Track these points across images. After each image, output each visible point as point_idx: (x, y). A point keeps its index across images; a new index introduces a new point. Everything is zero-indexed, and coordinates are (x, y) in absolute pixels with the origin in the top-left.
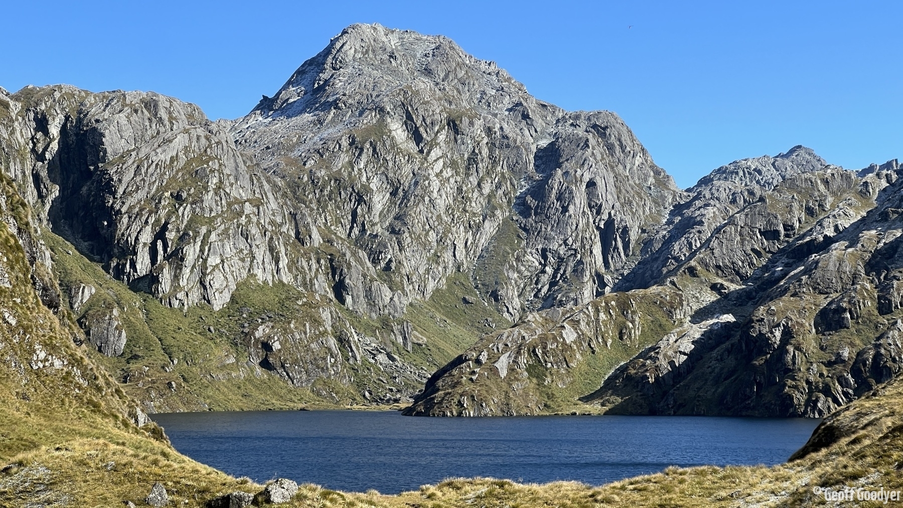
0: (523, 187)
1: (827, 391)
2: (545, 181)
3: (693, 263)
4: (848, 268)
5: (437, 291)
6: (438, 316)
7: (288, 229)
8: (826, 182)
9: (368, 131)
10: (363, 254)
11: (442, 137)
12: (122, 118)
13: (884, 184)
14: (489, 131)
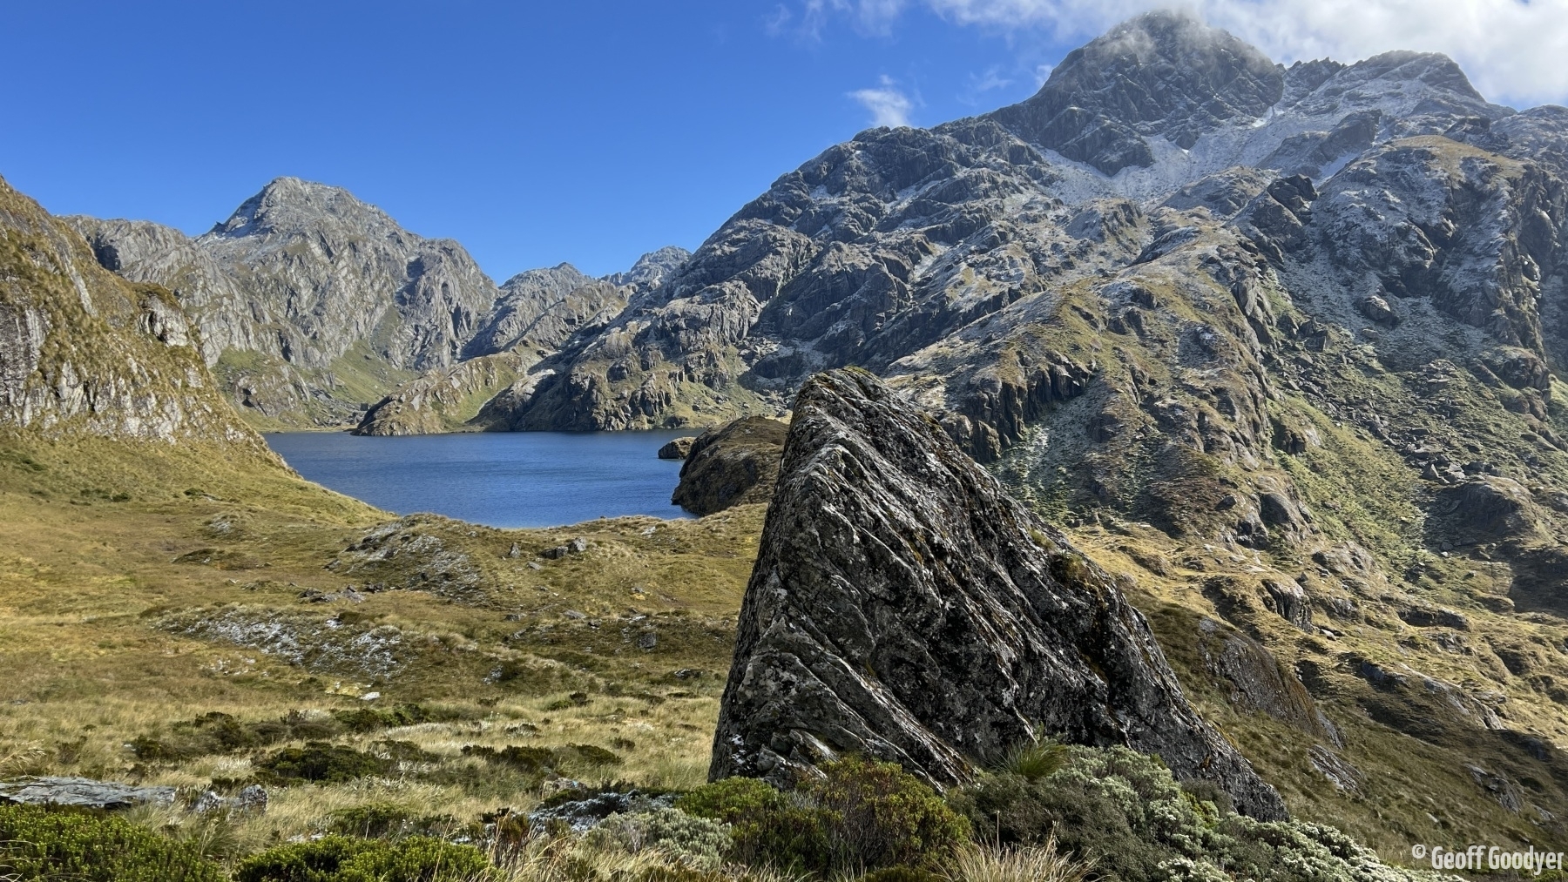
0: (401, 286)
1: (616, 415)
2: (415, 283)
3: (525, 338)
4: (623, 343)
5: (347, 351)
6: (350, 368)
7: (248, 313)
8: (599, 291)
9: (296, 248)
10: (299, 329)
11: (346, 253)
12: (130, 239)
13: (632, 292)
14: (376, 250)
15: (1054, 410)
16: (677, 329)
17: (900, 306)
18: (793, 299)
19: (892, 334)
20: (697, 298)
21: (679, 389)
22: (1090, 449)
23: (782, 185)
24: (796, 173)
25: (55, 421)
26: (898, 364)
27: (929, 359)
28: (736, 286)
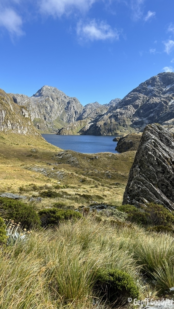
0: (66, 107)
1: (105, 132)
2: (68, 106)
3: (88, 117)
4: (107, 118)
5: (56, 119)
6: (56, 122)
7: (39, 111)
8: (103, 107)
9: (47, 99)
10: (47, 114)
11: (56, 100)
12: (19, 97)
13: (109, 108)
14: (61, 99)
16: (118, 115)
17: (166, 110)
18: (142, 109)
19: (164, 116)
20: (122, 109)
21: (117, 127)
23: (141, 85)
24: (144, 82)
25: (7, 130)
26: (165, 123)
27: (172, 122)
28: (130, 106)
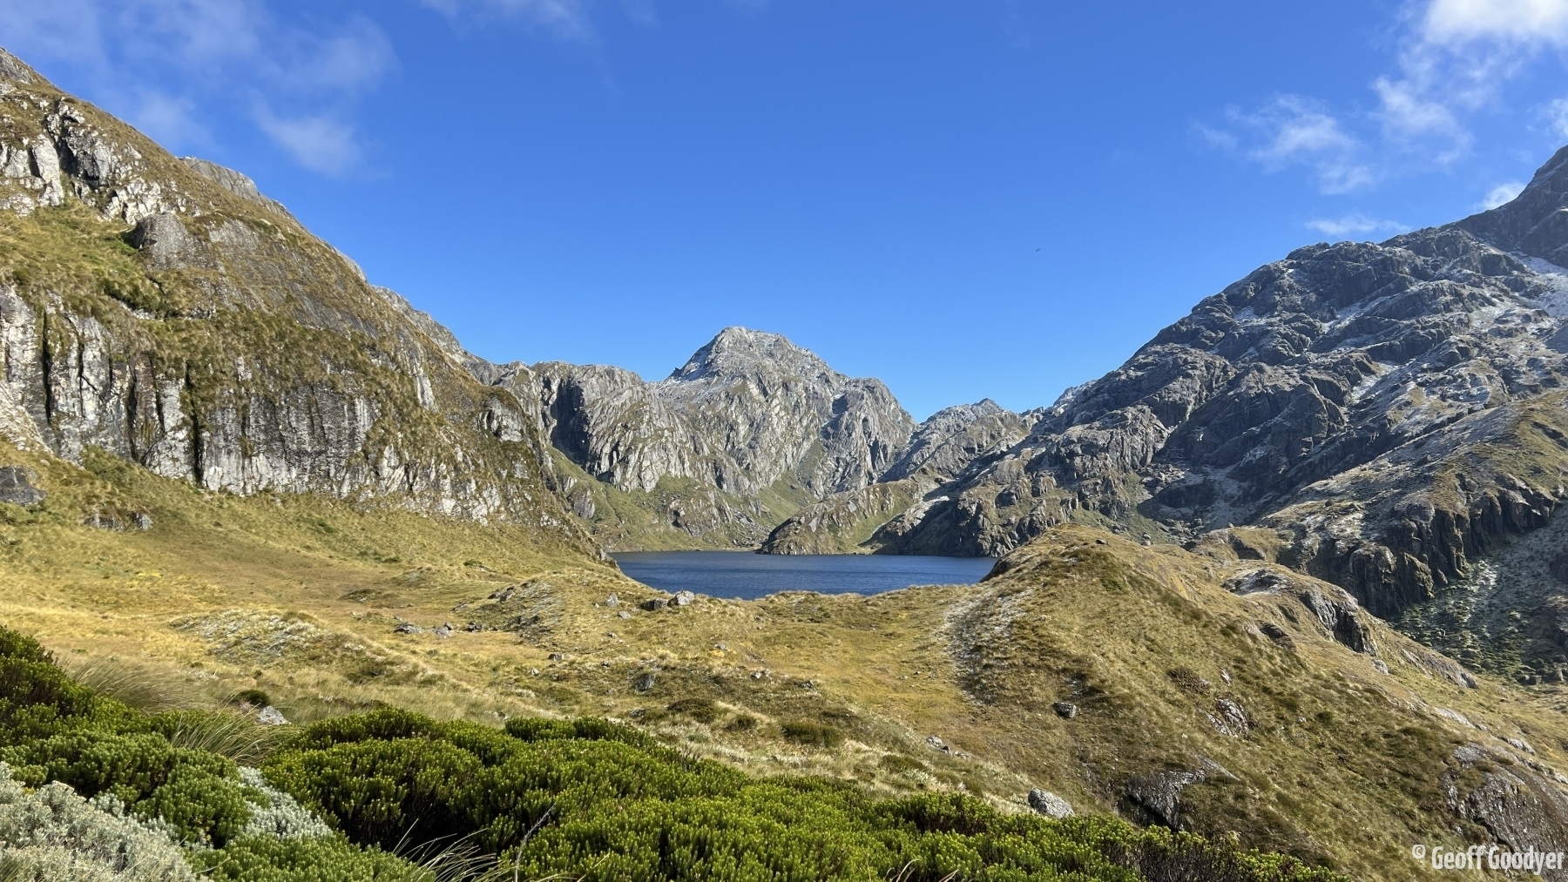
0: (826, 421)
1: (1002, 541)
2: (839, 418)
3: (924, 466)
4: (1014, 470)
5: (776, 481)
6: (776, 496)
7: (690, 445)
8: (1002, 420)
9: (737, 389)
10: (733, 460)
12: (593, 380)
13: (1035, 421)
14: (806, 389)
15: (1507, 543)
16: (1072, 455)
17: (1331, 430)
18: (1205, 424)
19: (1321, 461)
20: (1097, 424)
21: (1071, 517)
22: (1553, 592)
23: (1203, 310)
24: (1219, 296)
25: (371, 495)
26: (1311, 488)
27: (1348, 484)
28: (1140, 411)
